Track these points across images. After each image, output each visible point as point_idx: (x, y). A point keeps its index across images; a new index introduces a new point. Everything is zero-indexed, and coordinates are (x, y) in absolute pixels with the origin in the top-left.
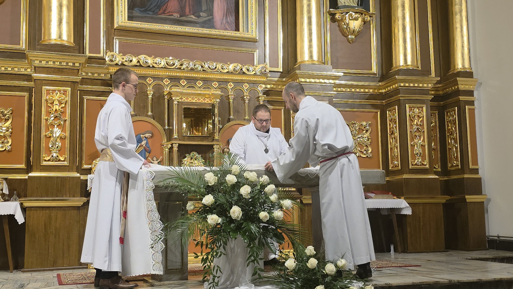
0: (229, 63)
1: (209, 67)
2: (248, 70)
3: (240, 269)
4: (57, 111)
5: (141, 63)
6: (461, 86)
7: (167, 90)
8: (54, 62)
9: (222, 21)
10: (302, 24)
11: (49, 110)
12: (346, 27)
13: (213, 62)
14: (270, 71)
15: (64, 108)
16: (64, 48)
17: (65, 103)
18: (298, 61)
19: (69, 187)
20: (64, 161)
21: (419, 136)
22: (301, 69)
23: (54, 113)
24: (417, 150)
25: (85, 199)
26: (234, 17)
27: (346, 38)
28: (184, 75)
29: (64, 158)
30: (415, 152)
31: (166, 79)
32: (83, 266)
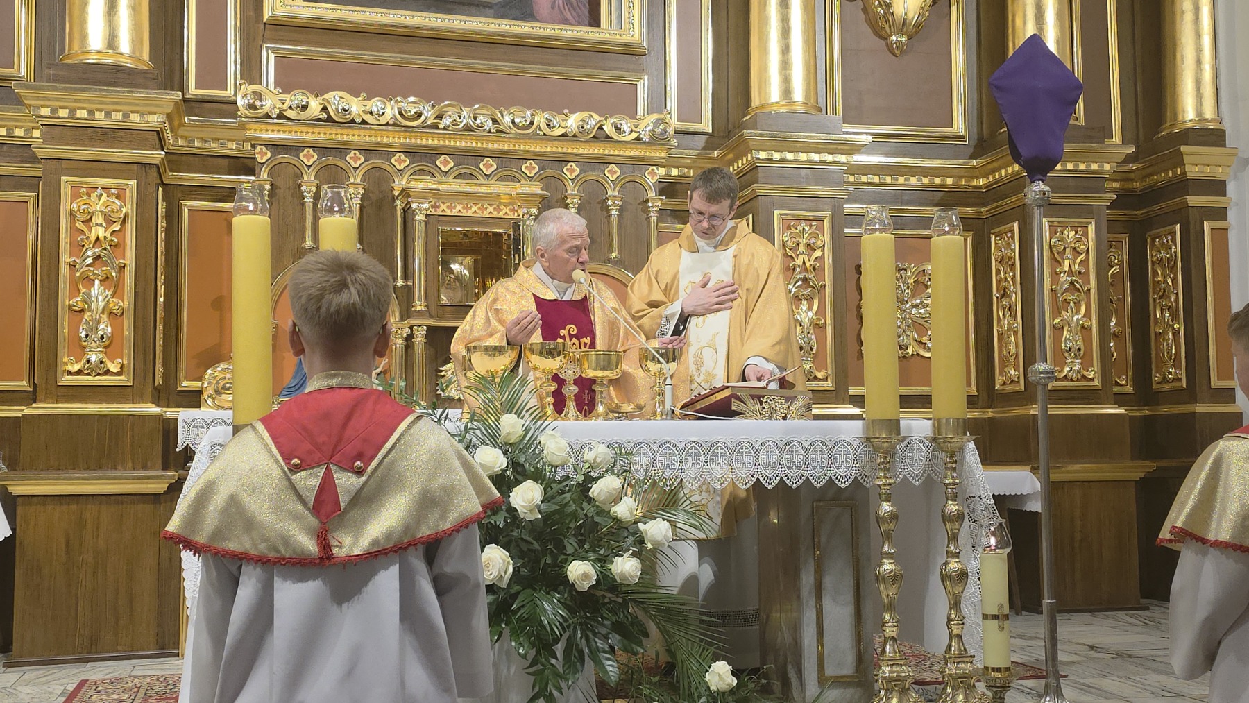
0: (566, 111)
1: (513, 122)
2: (618, 129)
4: (100, 243)
5: (332, 114)
6: (1193, 167)
7: (399, 184)
8: (91, 112)
10: (764, 4)
11: (79, 239)
12: (884, 12)
13: (525, 109)
14: (677, 132)
15: (120, 233)
16: (116, 75)
17: (121, 220)
18: (753, 105)
19: (132, 444)
20: (119, 373)
21: (1074, 303)
22: (758, 127)
23: (91, 246)
24: (1070, 339)
25: (172, 475)
27: (883, 42)
28: (447, 143)
29: (119, 366)
30: (1063, 345)
31: (398, 154)
32: (169, 649)
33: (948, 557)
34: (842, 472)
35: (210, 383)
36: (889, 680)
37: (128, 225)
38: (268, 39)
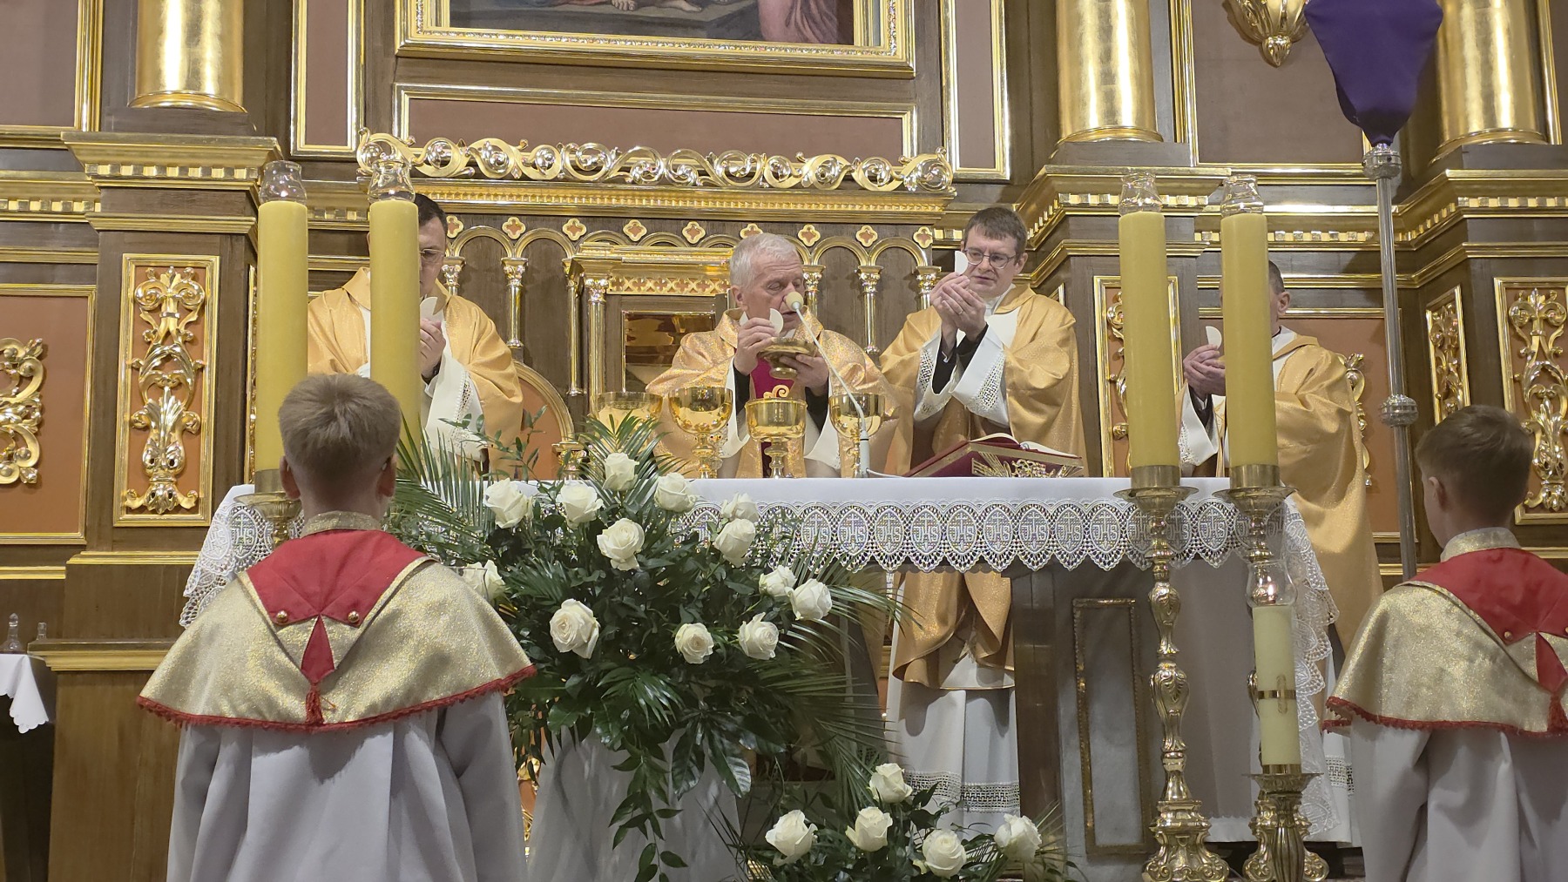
0: (799, 155)
1: (728, 174)
2: (873, 179)
4: (171, 338)
5: (482, 167)
7: (571, 257)
11: (144, 334)
13: (741, 156)
14: (956, 181)
15: (197, 326)
17: (199, 307)
18: (1064, 136)
20: (193, 510)
21: (1550, 399)
22: (1068, 162)
23: (159, 342)
28: (638, 203)
29: (194, 500)
31: (571, 220)
36: (1172, 833)
37: (208, 315)
38: (402, 77)
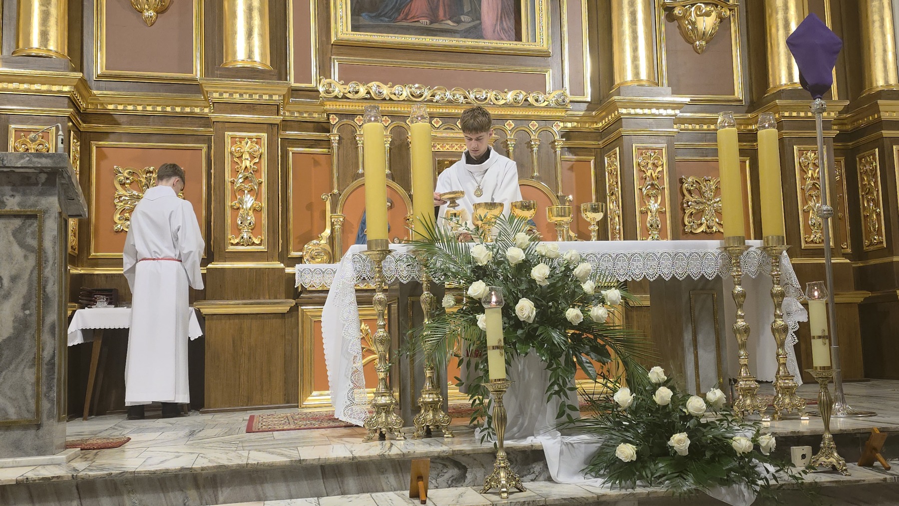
1: (476, 98)
2: (537, 101)
3: (535, 406)
5: (372, 94)
6: (885, 113)
8: (241, 95)
9: (495, 27)
10: (621, 24)
12: (692, 28)
13: (482, 90)
14: (571, 102)
16: (255, 74)
18: (616, 83)
19: (268, 284)
20: (260, 244)
21: (816, 196)
22: (622, 95)
24: (813, 218)
25: (293, 302)
26: (513, 21)
27: (691, 46)
28: (438, 111)
30: (810, 222)
32: (292, 403)
33: (776, 318)
34: (709, 271)
35: (307, 252)
36: (744, 390)
37: (262, 160)
38: (334, 54)
